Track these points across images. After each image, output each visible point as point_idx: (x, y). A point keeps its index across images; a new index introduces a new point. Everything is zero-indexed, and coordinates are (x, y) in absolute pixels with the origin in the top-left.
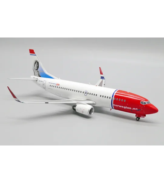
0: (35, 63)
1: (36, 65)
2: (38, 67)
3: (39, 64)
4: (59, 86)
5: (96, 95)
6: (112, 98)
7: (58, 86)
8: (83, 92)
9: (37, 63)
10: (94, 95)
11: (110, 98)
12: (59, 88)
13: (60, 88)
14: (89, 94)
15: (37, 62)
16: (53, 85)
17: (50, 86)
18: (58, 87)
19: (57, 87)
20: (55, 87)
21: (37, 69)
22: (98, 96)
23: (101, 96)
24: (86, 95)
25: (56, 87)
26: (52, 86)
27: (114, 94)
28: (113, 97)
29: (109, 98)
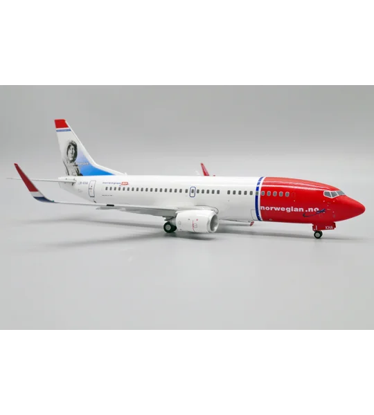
0: (69, 147)
2: (75, 155)
3: (78, 148)
4: (126, 187)
5: (218, 192)
6: (257, 193)
7: (124, 186)
8: (187, 191)
9: (72, 147)
10: (213, 192)
11: (251, 193)
12: (128, 189)
13: (131, 189)
14: (200, 192)
15: (73, 144)
16: (113, 186)
17: (107, 189)
18: (126, 189)
19: (124, 189)
20: (117, 189)
21: (73, 160)
23: (229, 192)
24: (192, 195)
25: (119, 189)
26: (111, 189)
27: (260, 186)
28: (257, 190)
29: (248, 193)
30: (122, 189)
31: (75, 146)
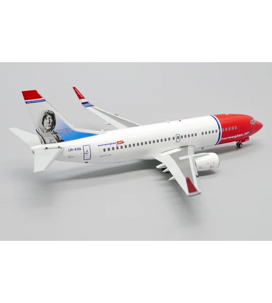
0: (45, 117)
1: (46, 121)
2: (54, 123)
4: (123, 145)
5: (196, 135)
6: (220, 131)
9: (49, 116)
10: (192, 135)
11: (217, 131)
12: (126, 147)
13: (128, 146)
14: (184, 137)
15: (50, 114)
16: (111, 147)
17: (104, 150)
18: (124, 147)
19: (122, 147)
20: (115, 148)
21: (52, 129)
22: (199, 134)
23: (203, 133)
24: (178, 140)
25: (117, 148)
26: (109, 149)
27: (220, 123)
28: (219, 128)
29: (215, 131)
30: (120, 147)
31: (53, 116)
